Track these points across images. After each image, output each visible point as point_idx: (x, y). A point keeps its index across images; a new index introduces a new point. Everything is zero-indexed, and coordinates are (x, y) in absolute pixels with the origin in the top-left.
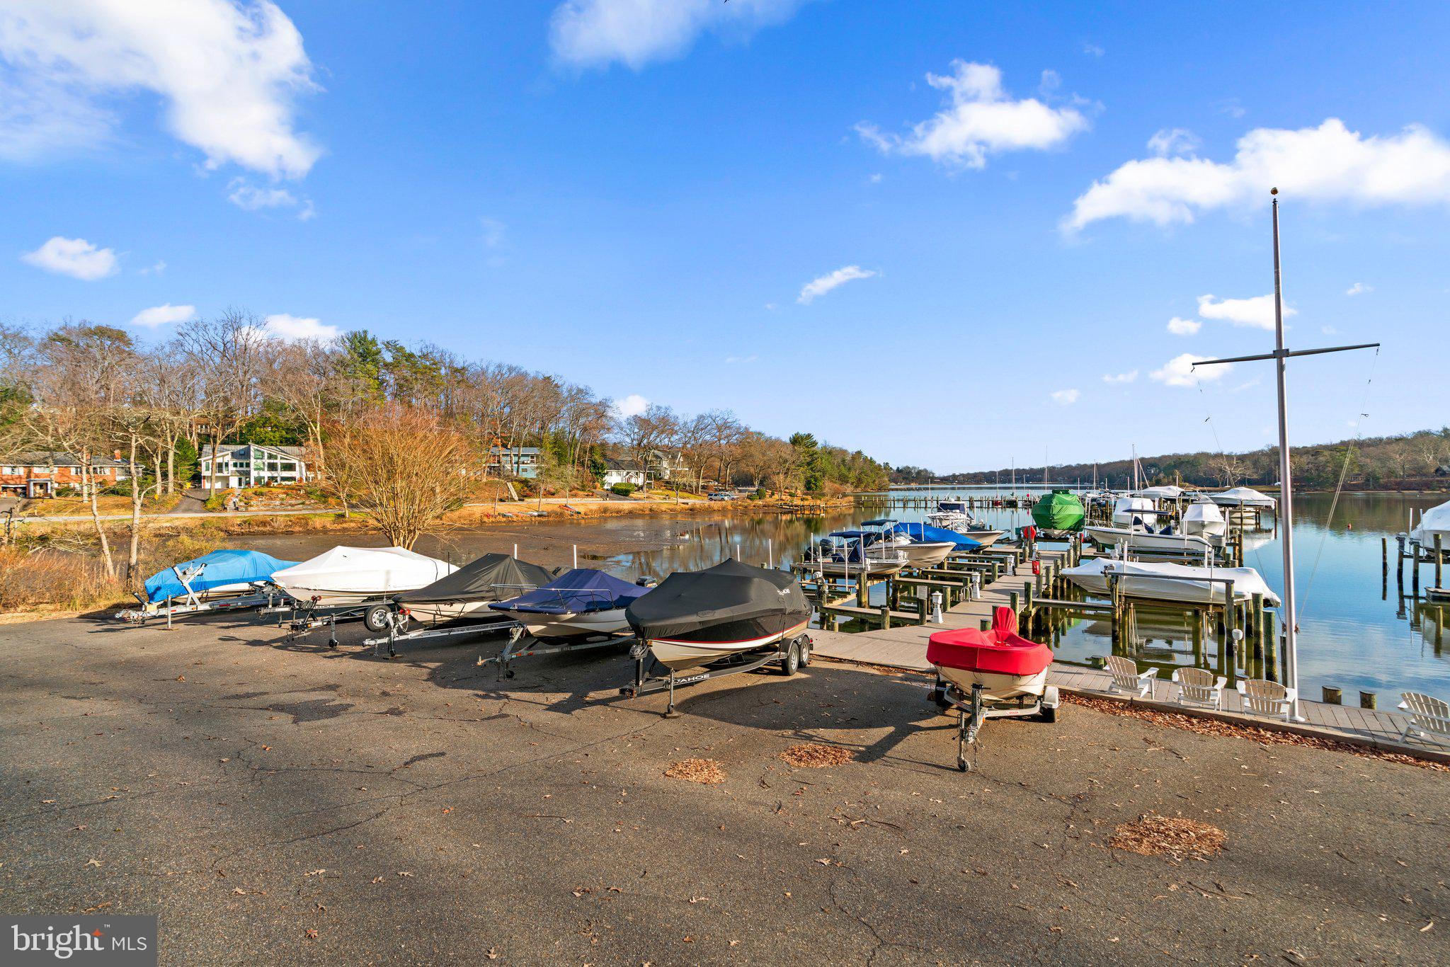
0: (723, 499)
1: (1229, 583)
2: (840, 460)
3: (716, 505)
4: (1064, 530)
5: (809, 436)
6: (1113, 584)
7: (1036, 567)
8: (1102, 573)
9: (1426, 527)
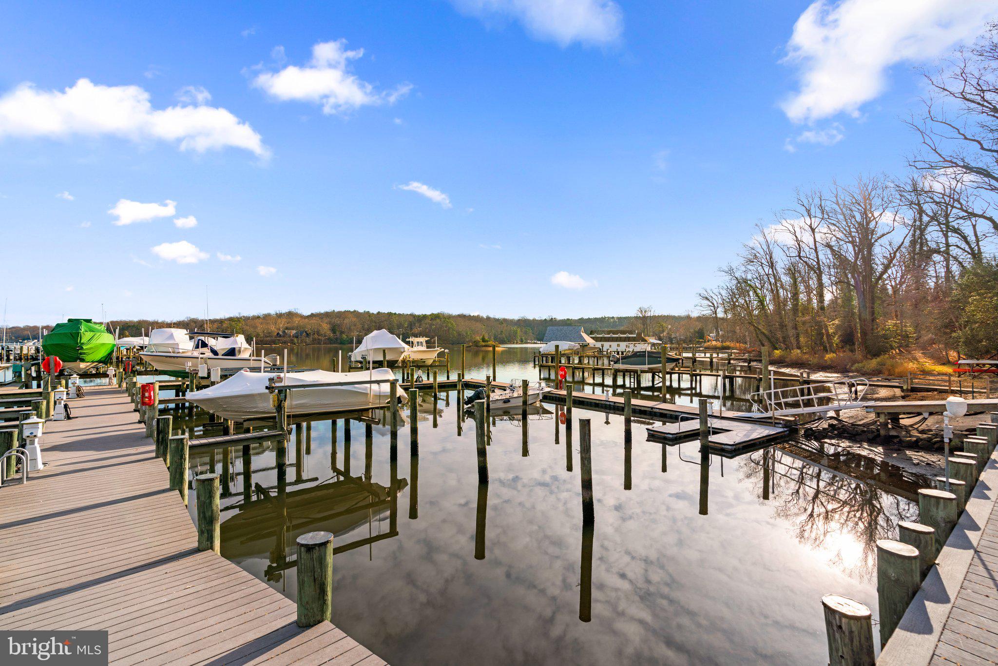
1: (393, 382)
4: (93, 362)
6: (282, 401)
7: (147, 394)
8: (267, 388)
9: (369, 347)
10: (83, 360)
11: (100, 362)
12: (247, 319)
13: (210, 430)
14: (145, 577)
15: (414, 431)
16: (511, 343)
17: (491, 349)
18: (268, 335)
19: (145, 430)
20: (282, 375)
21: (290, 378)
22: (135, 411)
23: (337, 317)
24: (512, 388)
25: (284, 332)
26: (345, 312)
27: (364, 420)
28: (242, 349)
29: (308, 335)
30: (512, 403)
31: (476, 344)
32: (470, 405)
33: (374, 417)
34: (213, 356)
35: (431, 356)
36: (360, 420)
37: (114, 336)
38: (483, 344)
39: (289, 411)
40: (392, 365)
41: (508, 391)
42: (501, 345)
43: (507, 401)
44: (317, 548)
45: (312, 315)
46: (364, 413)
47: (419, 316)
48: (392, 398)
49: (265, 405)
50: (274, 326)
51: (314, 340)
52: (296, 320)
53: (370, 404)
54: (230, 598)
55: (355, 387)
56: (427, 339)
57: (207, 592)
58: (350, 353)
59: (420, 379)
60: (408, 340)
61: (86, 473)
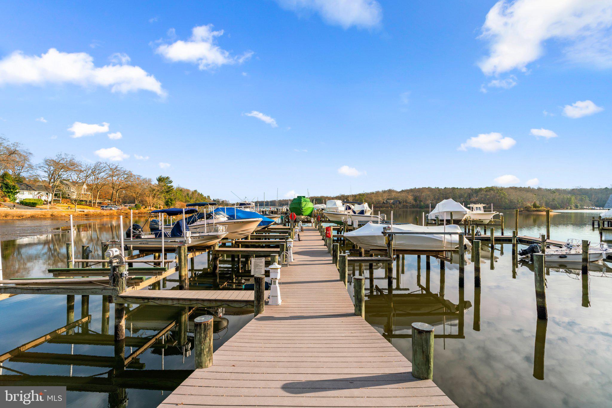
0: (111, 209)
2: (186, 194)
3: (105, 212)
5: (168, 178)
6: (390, 241)
7: (328, 232)
8: (382, 233)
9: (440, 211)
10: (302, 215)
11: (308, 216)
12: (367, 194)
13: (353, 253)
14: (333, 321)
15: (477, 270)
16: (564, 209)
17: (545, 213)
18: (378, 203)
19: (327, 249)
20: (390, 226)
21: (395, 228)
22: (323, 239)
23: (418, 191)
24: (569, 246)
25: (387, 201)
26: (423, 188)
27: (440, 258)
28: (367, 211)
29: (400, 203)
30: (569, 259)
31: (527, 209)
32: (524, 256)
33: (447, 256)
34: (354, 214)
35: (488, 217)
36: (437, 257)
37: (313, 203)
38: (535, 209)
39: (395, 247)
40: (457, 222)
41: (564, 248)
42: (553, 211)
43: (563, 256)
44: (424, 333)
45: (403, 191)
46: (440, 253)
47: (476, 189)
48: (460, 246)
49: (381, 242)
50: (381, 198)
51: (404, 206)
52: (393, 194)
53: (444, 248)
54: (373, 345)
55: (434, 236)
56: (484, 205)
57: (362, 338)
58: (427, 214)
59: (479, 234)
60: (468, 206)
61: (307, 266)
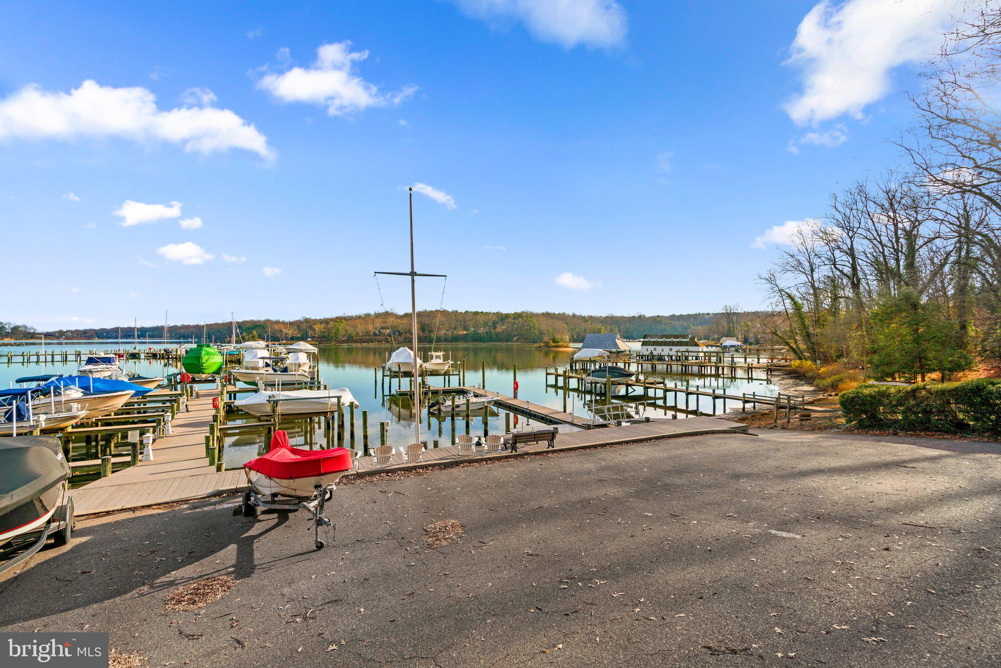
1: (339, 398)
4: (209, 374)
6: (275, 407)
7: (215, 403)
10: (203, 373)
12: (349, 319)
18: (366, 334)
23: (428, 316)
25: (380, 331)
26: (436, 311)
29: (400, 334)
30: (461, 408)
31: (547, 344)
35: (443, 368)
38: (554, 344)
42: (570, 346)
43: (458, 406)
50: (372, 326)
51: (406, 338)
52: (391, 320)
53: (329, 409)
